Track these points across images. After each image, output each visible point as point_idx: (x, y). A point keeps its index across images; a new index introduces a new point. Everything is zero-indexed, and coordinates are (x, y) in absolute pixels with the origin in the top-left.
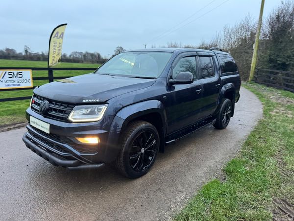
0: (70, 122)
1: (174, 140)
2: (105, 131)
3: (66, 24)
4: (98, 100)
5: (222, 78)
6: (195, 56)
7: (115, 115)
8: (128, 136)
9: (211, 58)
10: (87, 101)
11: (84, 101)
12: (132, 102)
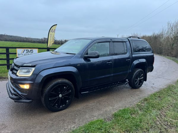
0: (17, 76)
1: (88, 92)
2: (32, 82)
3: (57, 25)
4: (31, 65)
5: (133, 55)
6: (109, 42)
7: (39, 74)
8: (49, 86)
9: (125, 43)
10: (25, 65)
11: (24, 65)
12: (52, 67)
